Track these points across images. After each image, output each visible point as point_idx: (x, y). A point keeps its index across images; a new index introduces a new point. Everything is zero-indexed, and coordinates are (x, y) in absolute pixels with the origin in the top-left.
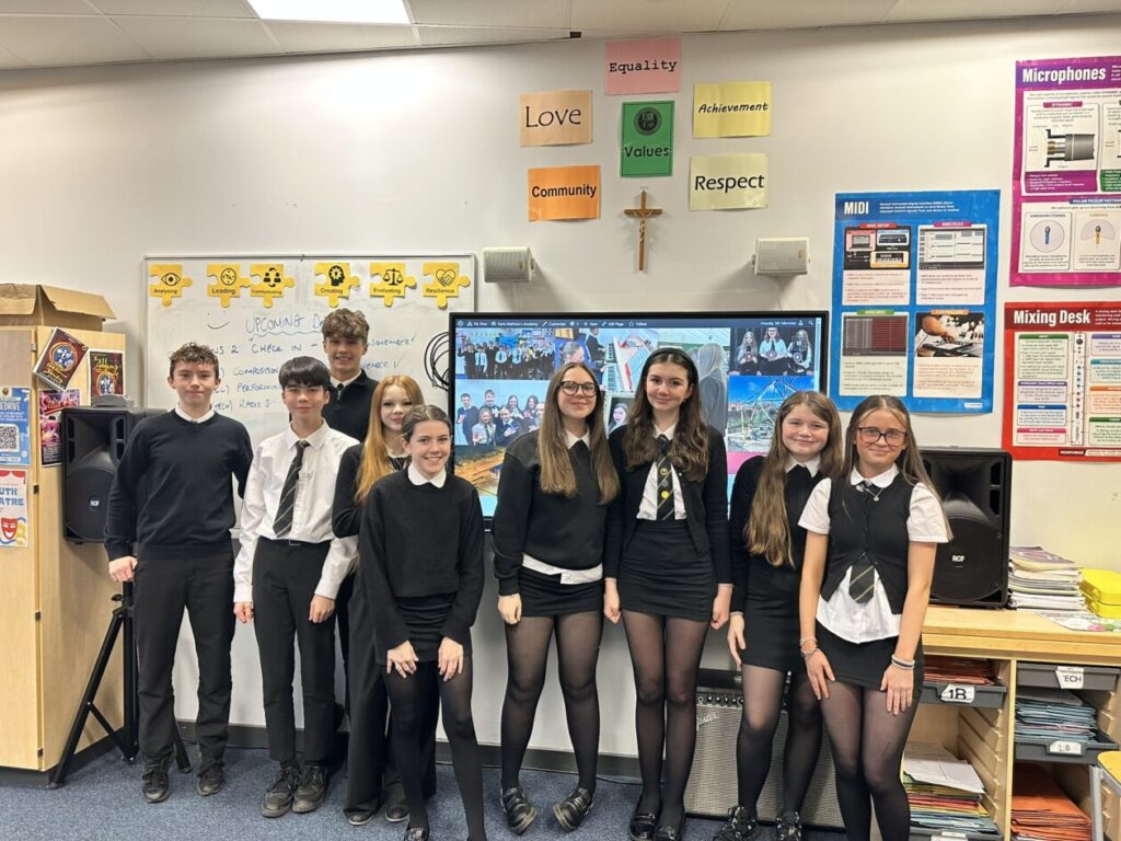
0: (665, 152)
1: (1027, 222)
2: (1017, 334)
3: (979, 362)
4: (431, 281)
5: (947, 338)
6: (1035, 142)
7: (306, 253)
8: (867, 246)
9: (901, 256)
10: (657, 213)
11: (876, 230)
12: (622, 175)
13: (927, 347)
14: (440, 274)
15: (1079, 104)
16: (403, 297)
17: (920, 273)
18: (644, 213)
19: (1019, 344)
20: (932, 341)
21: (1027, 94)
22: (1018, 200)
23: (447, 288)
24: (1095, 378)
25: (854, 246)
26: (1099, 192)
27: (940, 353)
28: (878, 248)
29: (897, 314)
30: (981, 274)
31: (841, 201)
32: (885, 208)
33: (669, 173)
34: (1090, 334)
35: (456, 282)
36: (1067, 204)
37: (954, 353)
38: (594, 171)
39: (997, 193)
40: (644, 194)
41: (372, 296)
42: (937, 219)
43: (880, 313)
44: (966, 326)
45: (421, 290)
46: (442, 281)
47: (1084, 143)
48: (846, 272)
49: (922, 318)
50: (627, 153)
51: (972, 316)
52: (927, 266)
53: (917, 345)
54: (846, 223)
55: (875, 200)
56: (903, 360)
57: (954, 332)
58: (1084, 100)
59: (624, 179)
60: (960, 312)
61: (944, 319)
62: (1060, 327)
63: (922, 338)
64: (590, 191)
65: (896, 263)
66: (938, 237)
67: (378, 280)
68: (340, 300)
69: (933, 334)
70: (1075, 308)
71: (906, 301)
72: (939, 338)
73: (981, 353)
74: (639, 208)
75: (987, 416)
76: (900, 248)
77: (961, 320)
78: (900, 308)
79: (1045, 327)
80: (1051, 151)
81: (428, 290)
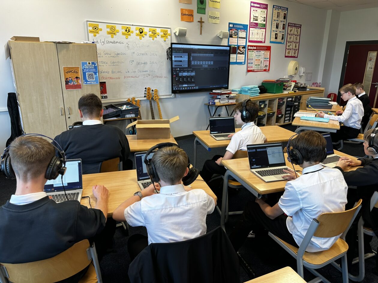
0: (205, 9)
1: (250, 31)
2: (249, 50)
3: (244, 55)
4: (162, 34)
5: (241, 51)
6: (252, 17)
7: (134, 24)
8: (232, 33)
9: (236, 35)
10: (204, 22)
11: (234, 30)
12: (197, 13)
13: (239, 53)
14: (164, 32)
15: (257, 11)
16: (156, 38)
17: (239, 39)
18: (201, 22)
19: (249, 52)
20: (239, 51)
21: (252, 8)
22: (250, 27)
23: (166, 36)
24: (256, 59)
25: (231, 33)
26: (258, 27)
27: (240, 54)
28: (234, 34)
29: (236, 46)
30: (245, 40)
31: (230, 24)
32: (235, 26)
33: (205, 14)
34: (256, 51)
35: (167, 35)
36: (254, 29)
37: (242, 54)
38: (192, 11)
39: (248, 25)
40: (201, 18)
41: (149, 37)
42: (241, 29)
43: (234, 46)
44: (243, 49)
45: (160, 36)
46: (165, 34)
47: (257, 18)
48: (230, 38)
49: (239, 47)
50: (198, 8)
51: (244, 47)
52: (239, 38)
53: (238, 52)
54: (230, 28)
55: (234, 24)
56: (236, 55)
57: (242, 50)
58: (258, 10)
59: (198, 14)
60: (243, 46)
61: (241, 47)
62: (253, 49)
63: (238, 51)
64: (192, 15)
65: (235, 37)
66: (241, 32)
67: (151, 33)
68: (142, 37)
69: (239, 50)
70: (255, 46)
71: (236, 44)
72: (240, 51)
73: (244, 54)
74: (200, 21)
75: (245, 65)
76: (236, 34)
77: (243, 48)
78: (236, 45)
79: (251, 49)
80: (254, 19)
81: (162, 36)
